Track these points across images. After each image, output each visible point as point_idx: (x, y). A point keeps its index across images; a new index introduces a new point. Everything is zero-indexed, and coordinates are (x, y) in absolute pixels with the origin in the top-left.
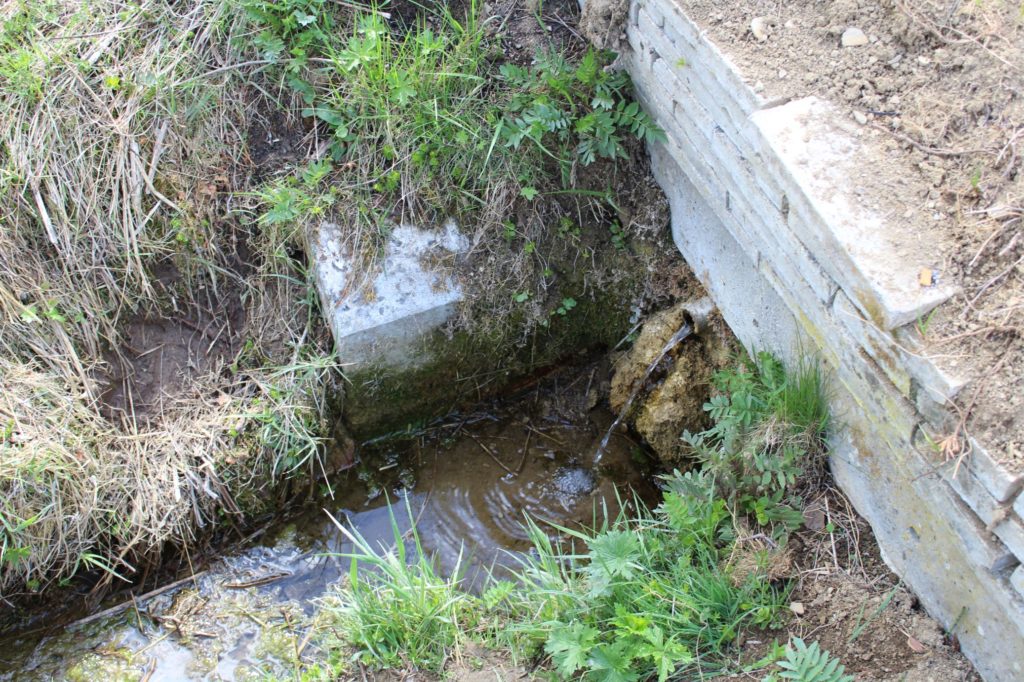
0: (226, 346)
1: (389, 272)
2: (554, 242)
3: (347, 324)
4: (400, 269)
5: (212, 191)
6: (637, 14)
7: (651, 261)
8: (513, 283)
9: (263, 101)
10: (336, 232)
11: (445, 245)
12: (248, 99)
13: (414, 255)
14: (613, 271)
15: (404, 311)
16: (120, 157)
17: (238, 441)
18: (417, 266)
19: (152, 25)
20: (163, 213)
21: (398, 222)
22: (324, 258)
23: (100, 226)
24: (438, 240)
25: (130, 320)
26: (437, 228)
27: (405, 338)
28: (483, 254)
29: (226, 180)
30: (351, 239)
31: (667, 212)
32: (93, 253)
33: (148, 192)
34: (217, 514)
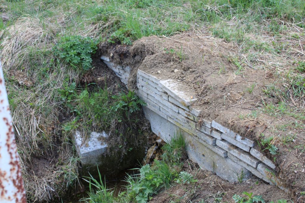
0: (54, 162)
1: (91, 141)
2: (126, 134)
3: (83, 151)
4: (93, 140)
5: (51, 129)
6: (138, 80)
7: (148, 136)
8: (118, 143)
9: (61, 110)
10: (79, 133)
11: (103, 136)
12: (58, 110)
13: (96, 138)
14: (140, 141)
15: (95, 149)
16: (32, 120)
17: (59, 178)
18: (97, 140)
19: (37, 97)
20: (40, 133)
21: (92, 131)
22: (77, 138)
23: (27, 134)
24: (101, 135)
25: (33, 156)
26: (101, 132)
27: (95, 156)
28: (111, 137)
29: (54, 127)
30: (83, 134)
31: (149, 124)
32: (26, 140)
33: (37, 128)
34: (54, 197)
